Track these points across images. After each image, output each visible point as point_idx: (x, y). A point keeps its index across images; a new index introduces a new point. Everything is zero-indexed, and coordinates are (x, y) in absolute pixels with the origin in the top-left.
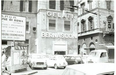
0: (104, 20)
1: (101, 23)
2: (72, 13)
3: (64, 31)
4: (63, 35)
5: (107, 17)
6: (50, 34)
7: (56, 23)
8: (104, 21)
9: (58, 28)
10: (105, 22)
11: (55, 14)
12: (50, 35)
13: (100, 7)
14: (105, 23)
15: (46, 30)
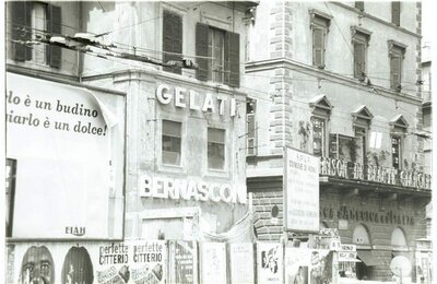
0: (301, 119)
1: (291, 130)
2: (233, 94)
3: (207, 173)
4: (204, 187)
5: (311, 105)
6: (166, 185)
7: (184, 136)
8: (301, 123)
9: (190, 160)
10: (305, 127)
11: (182, 97)
12: (166, 188)
13: (291, 55)
14: (305, 134)
15: (152, 168)
